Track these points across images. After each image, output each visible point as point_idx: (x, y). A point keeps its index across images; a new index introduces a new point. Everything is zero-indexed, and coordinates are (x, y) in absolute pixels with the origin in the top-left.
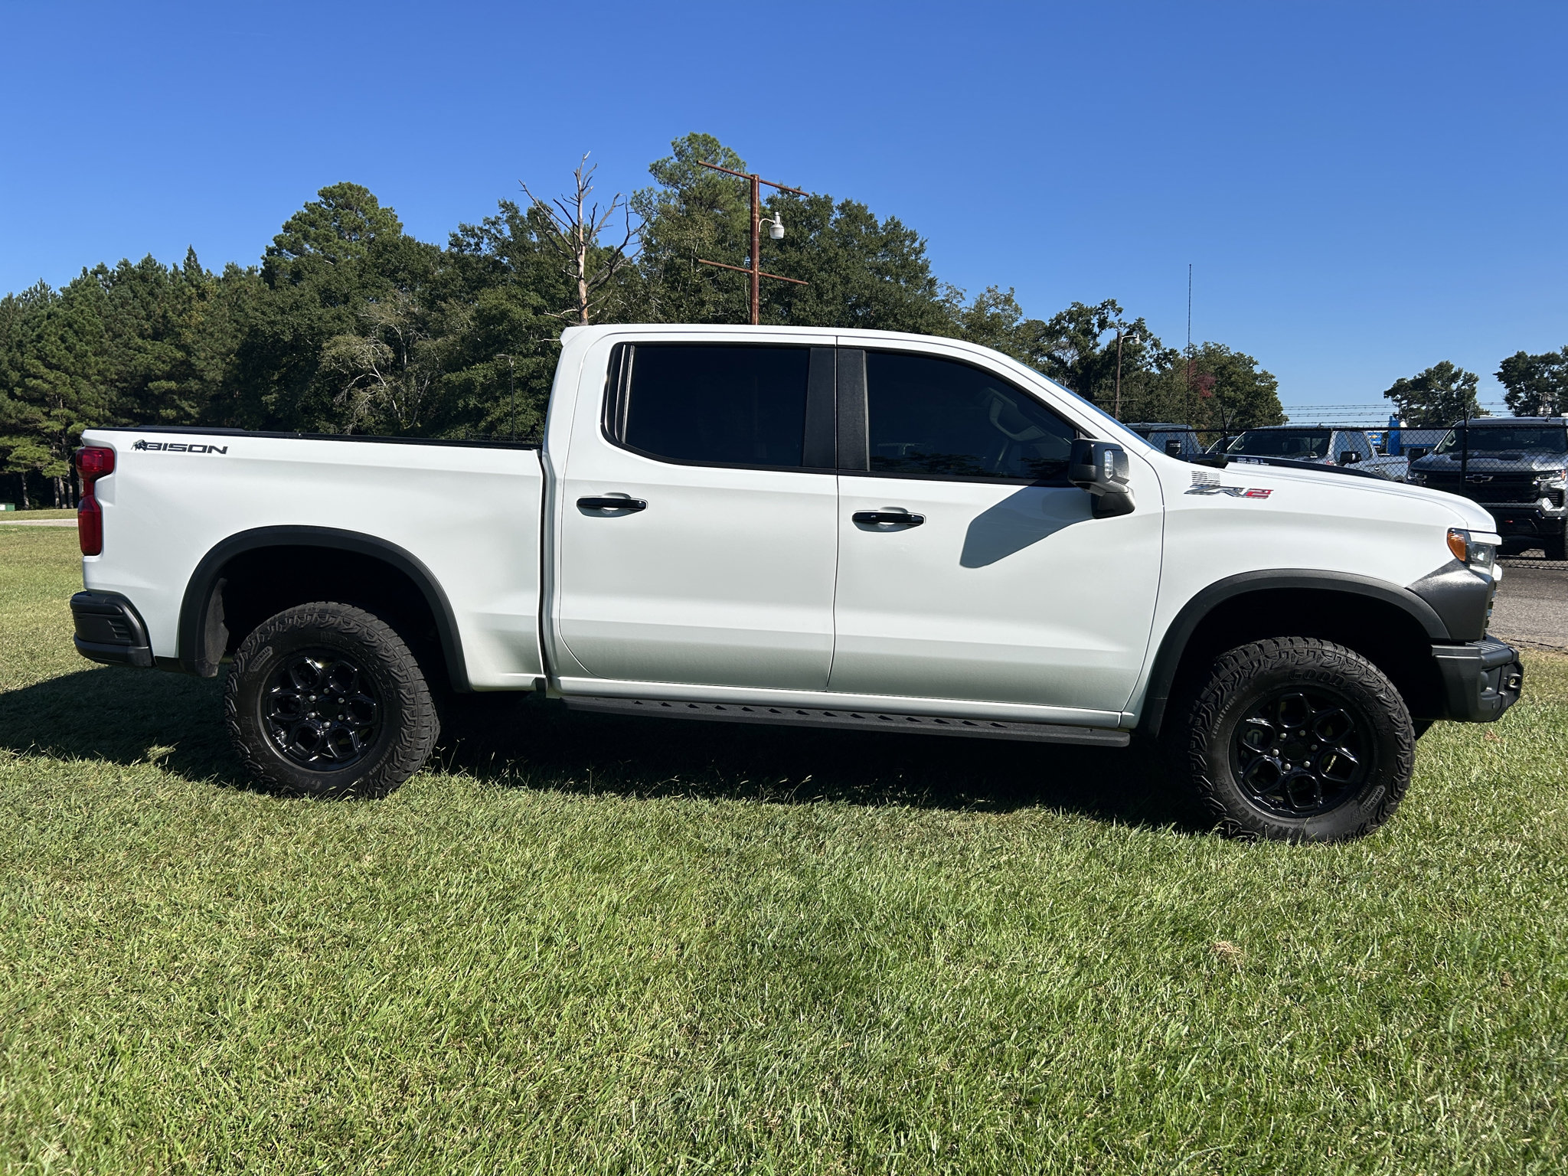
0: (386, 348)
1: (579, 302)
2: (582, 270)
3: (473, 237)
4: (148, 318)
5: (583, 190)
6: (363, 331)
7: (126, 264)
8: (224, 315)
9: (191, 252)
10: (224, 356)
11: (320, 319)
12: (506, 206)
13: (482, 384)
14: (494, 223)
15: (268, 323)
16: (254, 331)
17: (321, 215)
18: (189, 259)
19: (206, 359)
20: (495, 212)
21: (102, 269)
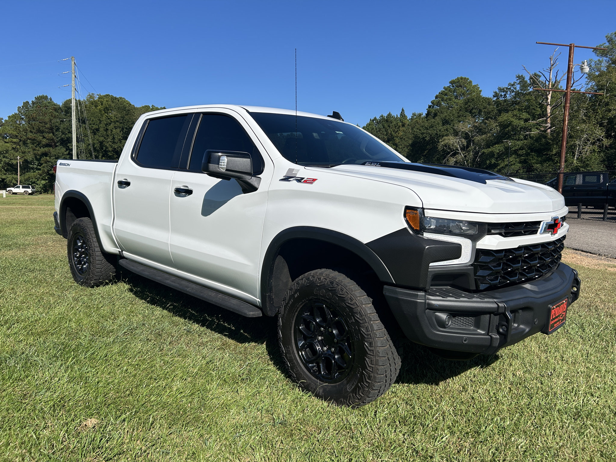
0: (463, 140)
1: (547, 114)
2: (549, 101)
3: (503, 92)
4: (387, 135)
5: (553, 65)
6: (456, 133)
7: (382, 116)
8: (409, 132)
9: (403, 110)
10: (407, 147)
11: (440, 131)
12: (519, 77)
13: (498, 153)
14: (513, 85)
15: (421, 133)
16: (416, 137)
17: (449, 91)
18: (402, 112)
19: (402, 148)
20: (514, 80)
21: (375, 119)
